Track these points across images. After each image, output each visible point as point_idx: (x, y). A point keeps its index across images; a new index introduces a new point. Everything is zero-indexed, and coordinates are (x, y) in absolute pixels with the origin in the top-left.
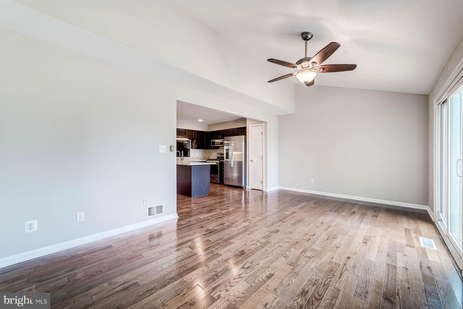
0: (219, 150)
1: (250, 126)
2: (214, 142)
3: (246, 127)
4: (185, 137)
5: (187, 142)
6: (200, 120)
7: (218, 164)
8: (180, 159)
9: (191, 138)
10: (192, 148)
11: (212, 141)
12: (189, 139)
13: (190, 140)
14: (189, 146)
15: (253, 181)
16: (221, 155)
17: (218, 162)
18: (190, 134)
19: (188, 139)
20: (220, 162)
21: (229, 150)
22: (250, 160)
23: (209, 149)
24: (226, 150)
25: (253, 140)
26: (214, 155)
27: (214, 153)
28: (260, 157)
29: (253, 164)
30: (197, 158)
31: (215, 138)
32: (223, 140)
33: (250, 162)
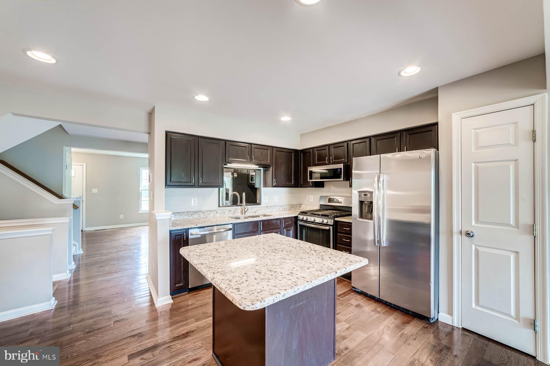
0: (325, 189)
1: (456, 118)
2: (311, 172)
3: (436, 124)
4: (250, 161)
5: (254, 174)
6: (286, 119)
7: (331, 228)
8: (239, 211)
9: (263, 163)
10: (265, 185)
11: (310, 169)
12: (260, 165)
13: (262, 169)
14: (258, 182)
15: (474, 306)
16: (329, 202)
17: (331, 222)
18: (262, 155)
19: (257, 165)
20: (336, 222)
21: (371, 193)
22: (455, 229)
23: (300, 187)
24: (357, 194)
25: (475, 163)
26: (312, 200)
27: (311, 196)
28: (517, 226)
29: (473, 247)
30: (276, 206)
31: (316, 162)
32: (341, 166)
33: (456, 238)
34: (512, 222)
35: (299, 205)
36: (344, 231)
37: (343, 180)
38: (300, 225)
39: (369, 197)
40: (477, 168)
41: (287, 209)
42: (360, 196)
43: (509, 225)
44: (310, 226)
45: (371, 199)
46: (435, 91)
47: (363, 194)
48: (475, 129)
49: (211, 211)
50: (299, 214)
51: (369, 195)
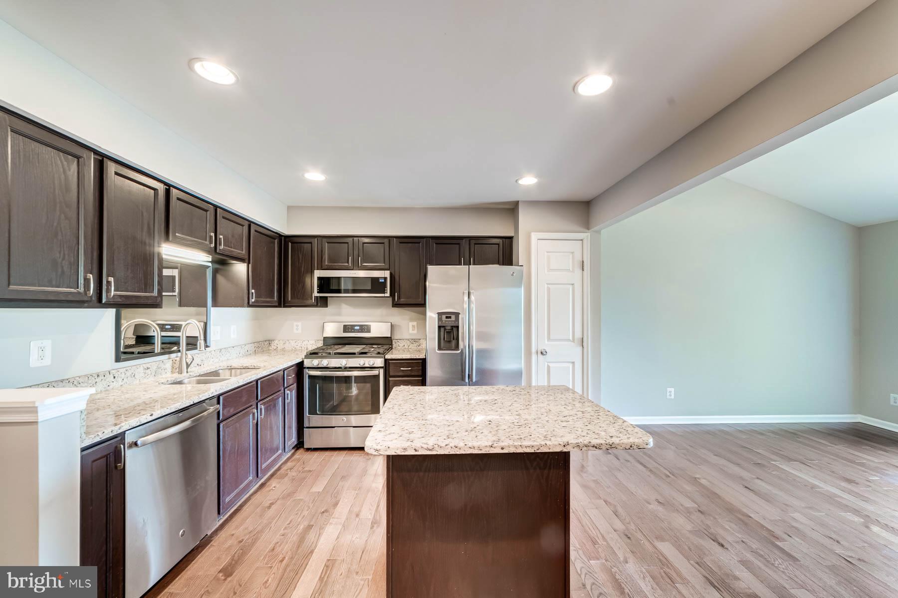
0: (329, 309)
1: (533, 237)
4: (215, 246)
7: (381, 371)
8: (169, 366)
9: (235, 252)
13: (211, 265)
16: (345, 332)
17: (379, 362)
18: (233, 236)
20: (388, 362)
21: (457, 315)
22: (534, 350)
23: (285, 306)
24: (436, 316)
25: (547, 284)
26: (300, 331)
27: (295, 324)
28: (573, 341)
29: (546, 363)
30: (235, 348)
31: (326, 264)
32: (387, 274)
33: (534, 357)
34: (571, 338)
35: (267, 342)
36: (401, 374)
37: (389, 296)
38: (310, 377)
39: (454, 320)
40: (549, 289)
41: (251, 352)
42: (440, 319)
43: (569, 340)
44: (336, 374)
45: (457, 323)
46: (516, 204)
47: (444, 317)
48: (547, 252)
49: (98, 376)
50: (306, 357)
51: (453, 318)
